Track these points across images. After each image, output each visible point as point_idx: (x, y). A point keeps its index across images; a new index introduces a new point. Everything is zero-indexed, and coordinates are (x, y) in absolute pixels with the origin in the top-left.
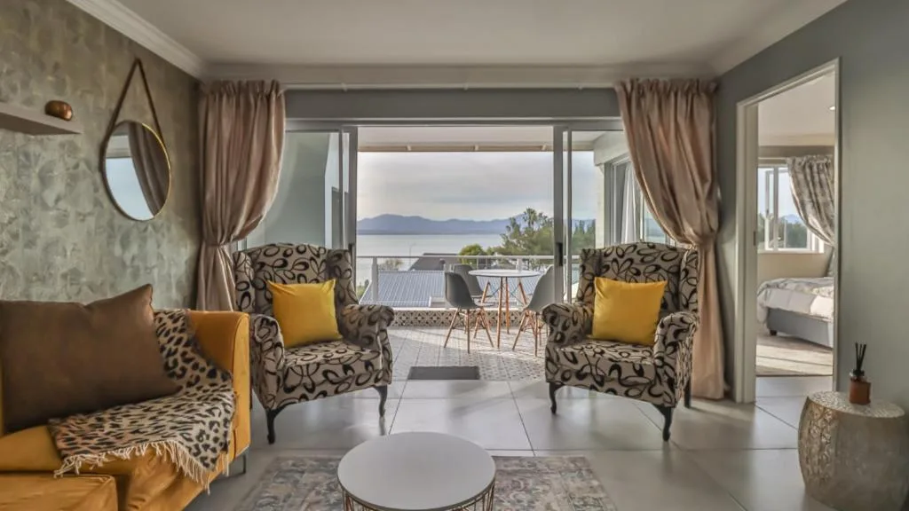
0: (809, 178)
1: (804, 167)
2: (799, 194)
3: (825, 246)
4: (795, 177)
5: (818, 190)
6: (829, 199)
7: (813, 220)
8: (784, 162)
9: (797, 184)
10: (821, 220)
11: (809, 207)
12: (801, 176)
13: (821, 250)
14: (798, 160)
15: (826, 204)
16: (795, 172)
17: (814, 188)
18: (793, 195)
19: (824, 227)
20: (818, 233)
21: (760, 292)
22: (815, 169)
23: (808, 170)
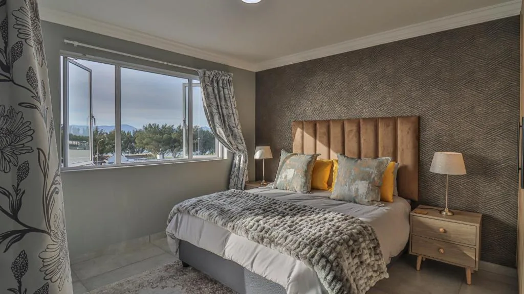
0: (216, 92)
1: (212, 81)
2: (209, 106)
3: (228, 152)
4: (205, 89)
5: (223, 103)
6: (231, 112)
7: (220, 130)
8: (196, 73)
9: (207, 96)
10: (225, 131)
11: (216, 118)
12: (210, 89)
13: (226, 157)
14: (208, 73)
15: (229, 117)
16: (206, 85)
17: (220, 101)
18: (204, 106)
19: (227, 136)
20: (223, 142)
21: (172, 218)
22: (221, 85)
23: (215, 84)
